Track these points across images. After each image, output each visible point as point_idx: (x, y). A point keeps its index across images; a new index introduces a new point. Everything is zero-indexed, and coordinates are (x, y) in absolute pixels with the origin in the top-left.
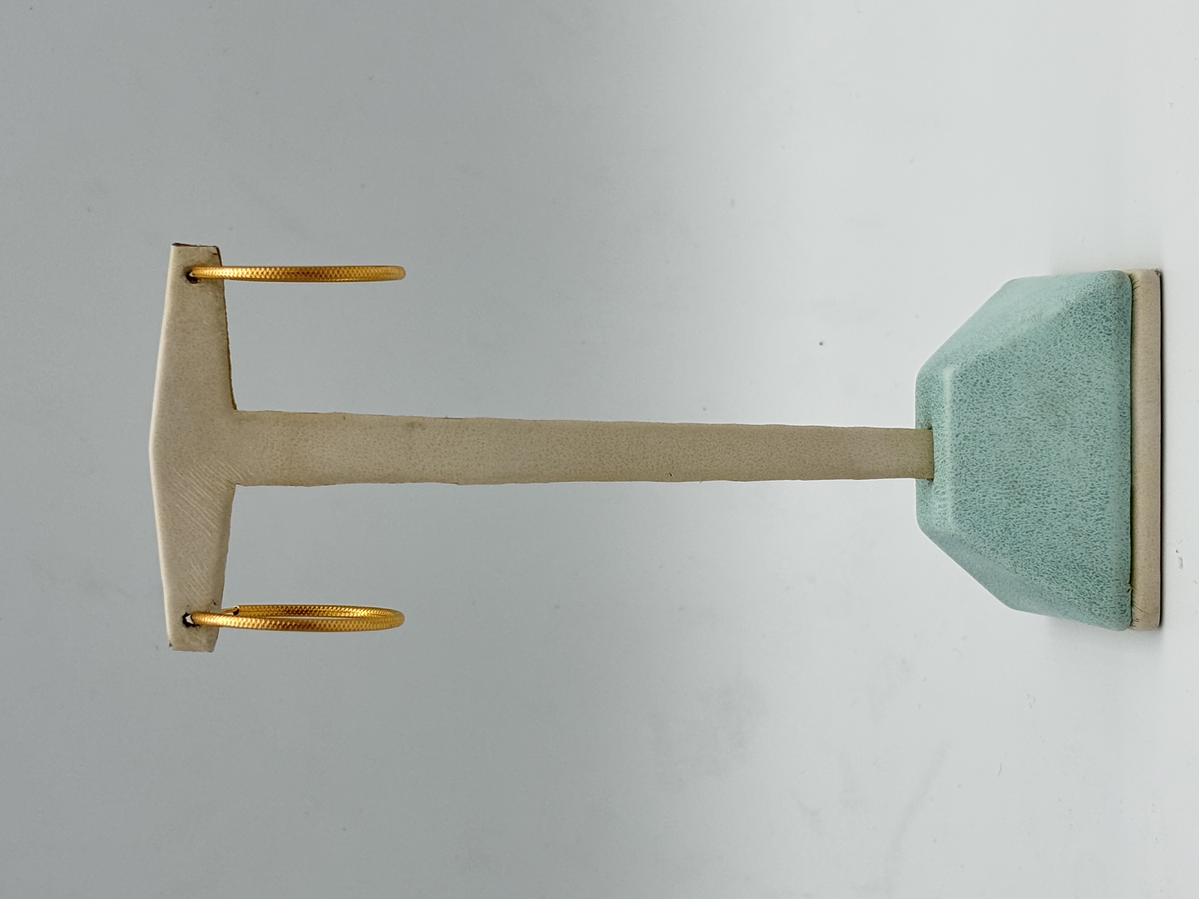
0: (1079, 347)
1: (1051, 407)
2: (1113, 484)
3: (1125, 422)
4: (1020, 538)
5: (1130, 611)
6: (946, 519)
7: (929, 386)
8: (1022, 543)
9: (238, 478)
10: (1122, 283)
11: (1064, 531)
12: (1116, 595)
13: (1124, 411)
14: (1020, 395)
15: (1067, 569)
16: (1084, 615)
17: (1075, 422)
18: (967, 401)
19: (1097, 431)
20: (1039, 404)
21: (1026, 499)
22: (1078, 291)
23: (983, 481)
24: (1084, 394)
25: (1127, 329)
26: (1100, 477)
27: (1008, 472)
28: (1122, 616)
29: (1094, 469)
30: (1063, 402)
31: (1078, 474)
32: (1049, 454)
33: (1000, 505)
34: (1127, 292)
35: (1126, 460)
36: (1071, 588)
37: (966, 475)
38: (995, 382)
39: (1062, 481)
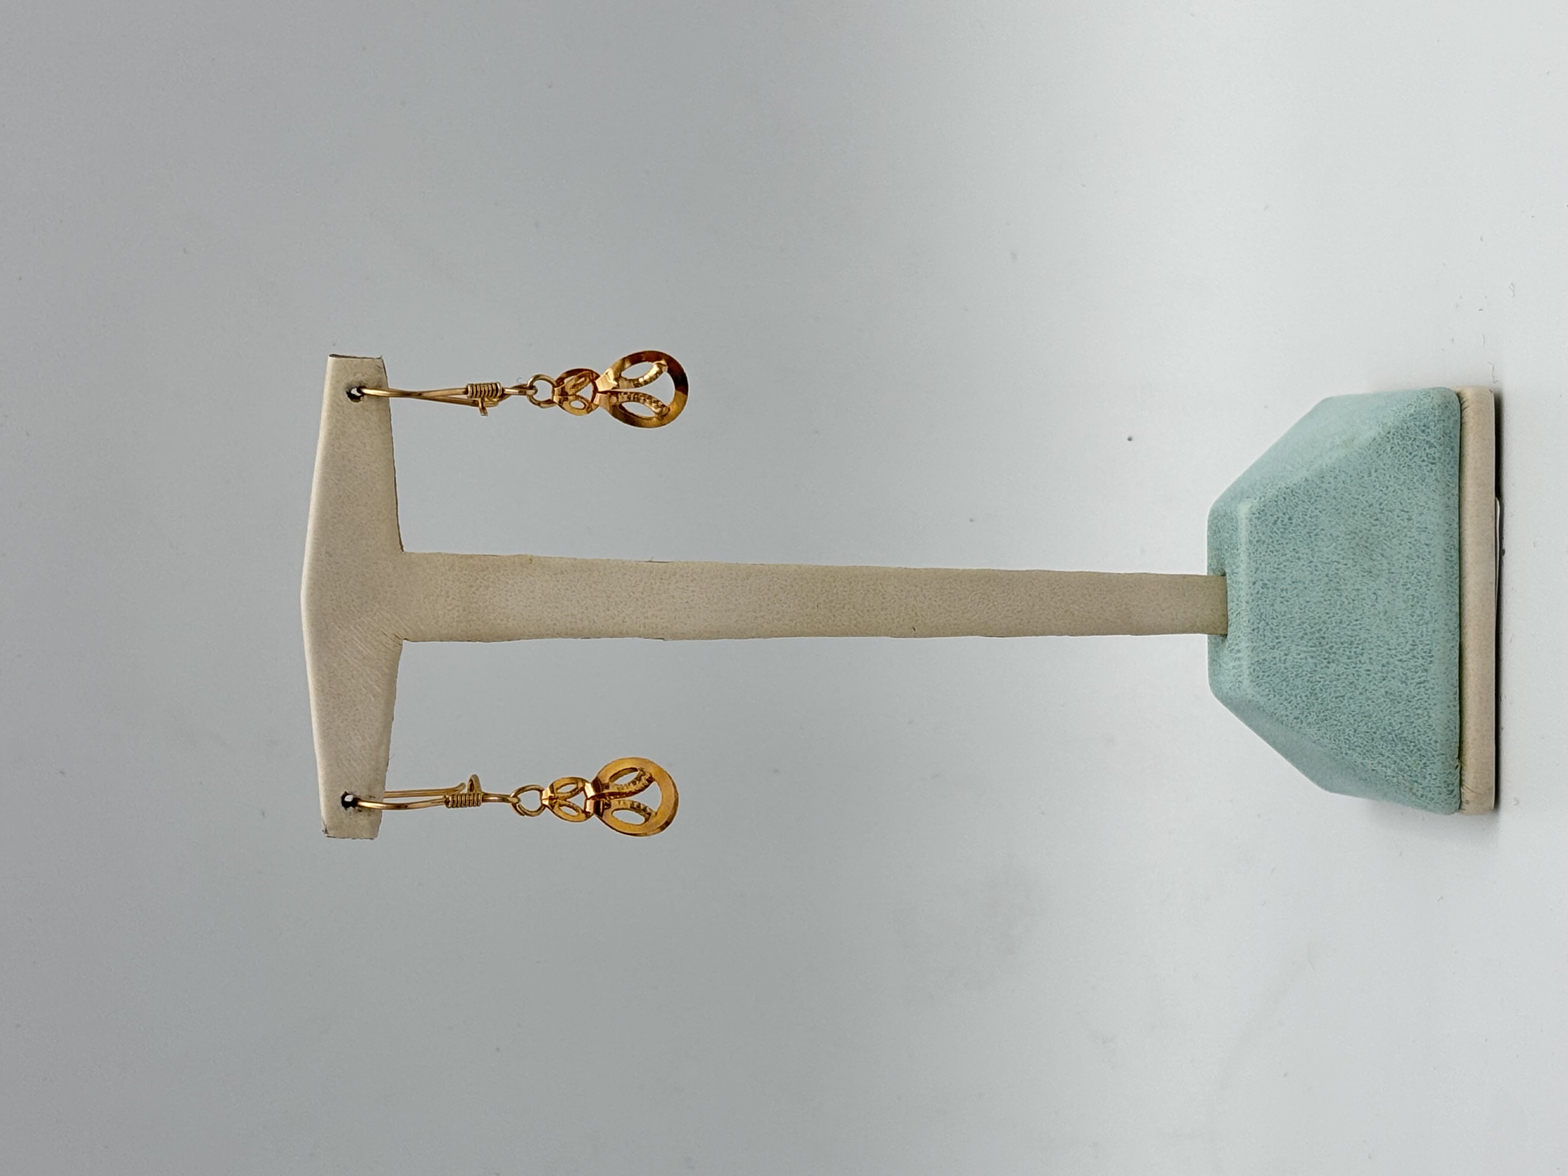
0: (1398, 479)
1: (1366, 549)
2: (1437, 641)
3: (1452, 567)
4: (1328, 704)
5: (1459, 791)
6: (1241, 682)
7: (1222, 525)
8: (1330, 710)
9: (407, 632)
10: (1449, 403)
11: (1380, 696)
12: (1442, 772)
13: (1450, 554)
14: (1328, 534)
15: (1384, 742)
16: (1404, 796)
17: (1393, 568)
18: (1266, 543)
19: (1419, 577)
20: (1352, 546)
21: (1336, 658)
22: (1397, 413)
23: (1285, 637)
24: (1404, 534)
25: (1455, 457)
26: (1422, 632)
27: (1315, 626)
28: (1449, 798)
29: (1415, 622)
30: (1379, 544)
31: (1397, 629)
32: (1362, 605)
33: (1304, 667)
34: (1454, 413)
35: (1454, 612)
36: (1388, 764)
37: (1265, 630)
38: (1299, 520)
39: (1378, 637)
